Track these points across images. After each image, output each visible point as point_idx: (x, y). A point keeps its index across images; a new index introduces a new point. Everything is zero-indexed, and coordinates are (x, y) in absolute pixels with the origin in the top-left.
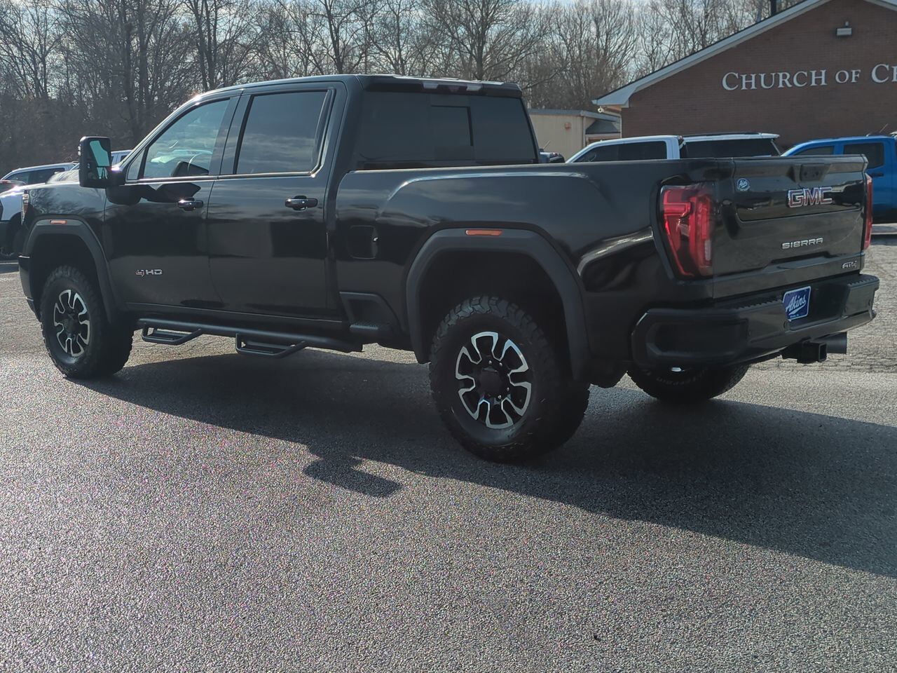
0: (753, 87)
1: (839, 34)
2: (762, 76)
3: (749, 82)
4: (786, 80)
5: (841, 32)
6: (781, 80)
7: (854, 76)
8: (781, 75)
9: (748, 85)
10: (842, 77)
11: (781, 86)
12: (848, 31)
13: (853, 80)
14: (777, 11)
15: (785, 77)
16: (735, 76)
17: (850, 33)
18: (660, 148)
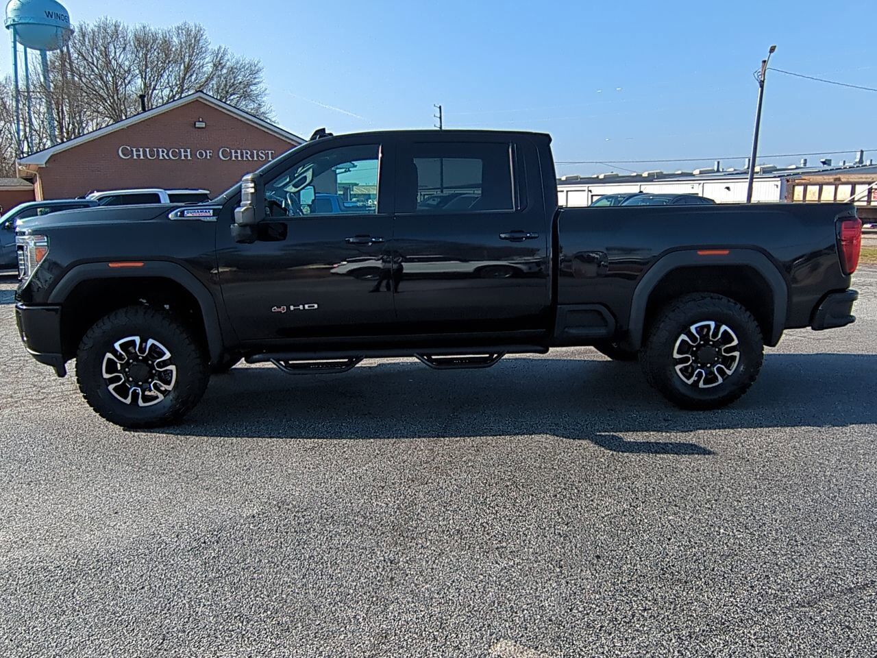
0: (142, 157)
1: (197, 126)
2: (148, 150)
3: (138, 154)
4: (164, 154)
5: (198, 125)
6: (161, 154)
7: (208, 154)
8: (160, 150)
9: (138, 156)
10: (201, 154)
11: (161, 158)
12: (203, 125)
13: (208, 157)
14: (147, 109)
15: (163, 152)
16: (127, 149)
17: (204, 126)
18: (155, 198)
